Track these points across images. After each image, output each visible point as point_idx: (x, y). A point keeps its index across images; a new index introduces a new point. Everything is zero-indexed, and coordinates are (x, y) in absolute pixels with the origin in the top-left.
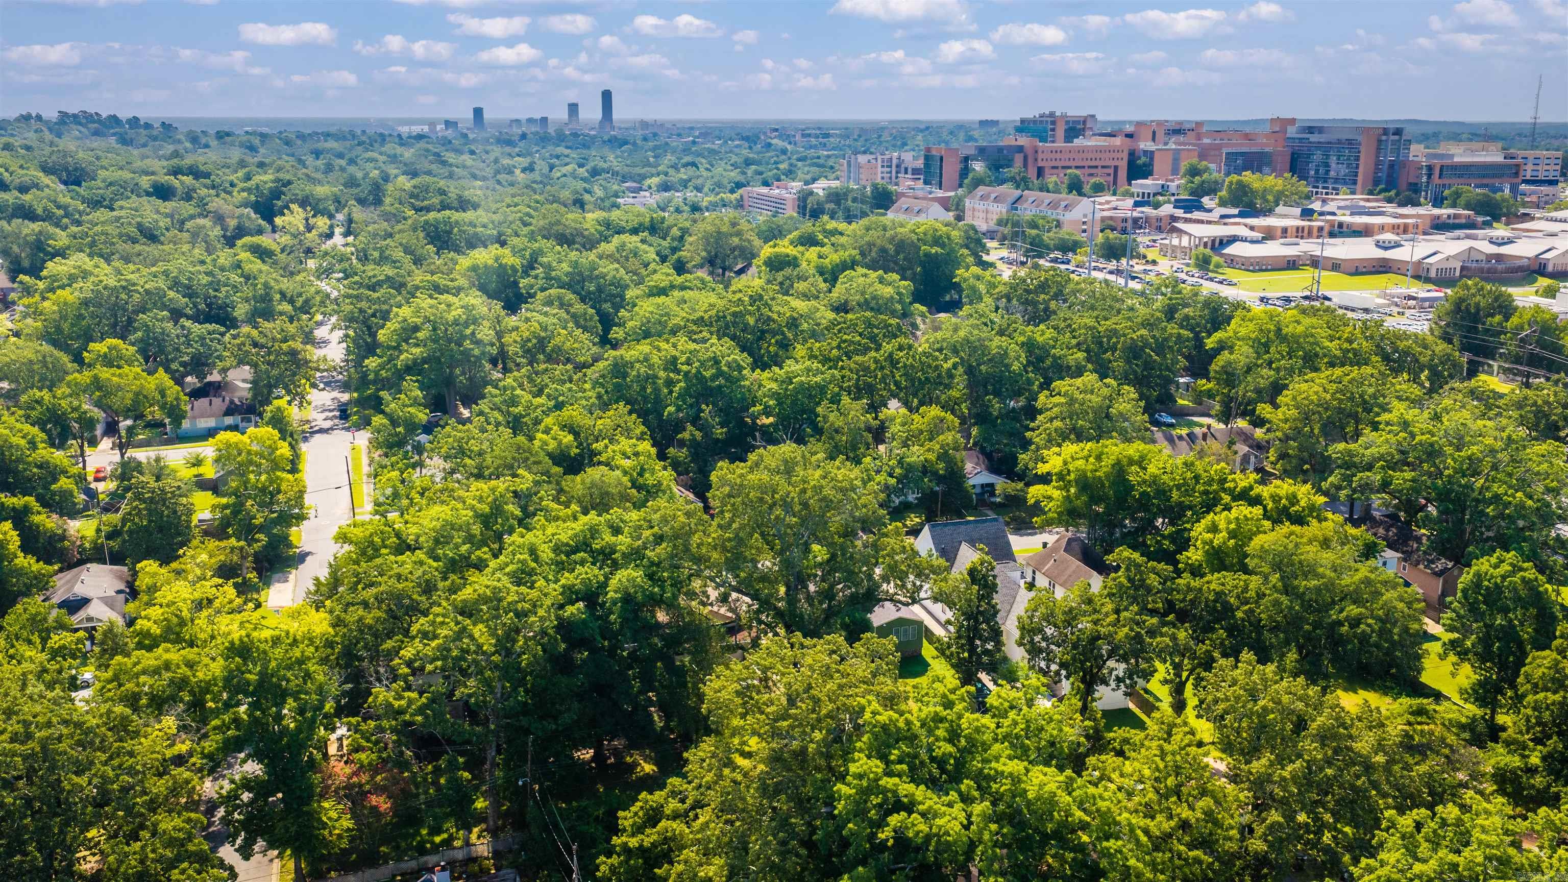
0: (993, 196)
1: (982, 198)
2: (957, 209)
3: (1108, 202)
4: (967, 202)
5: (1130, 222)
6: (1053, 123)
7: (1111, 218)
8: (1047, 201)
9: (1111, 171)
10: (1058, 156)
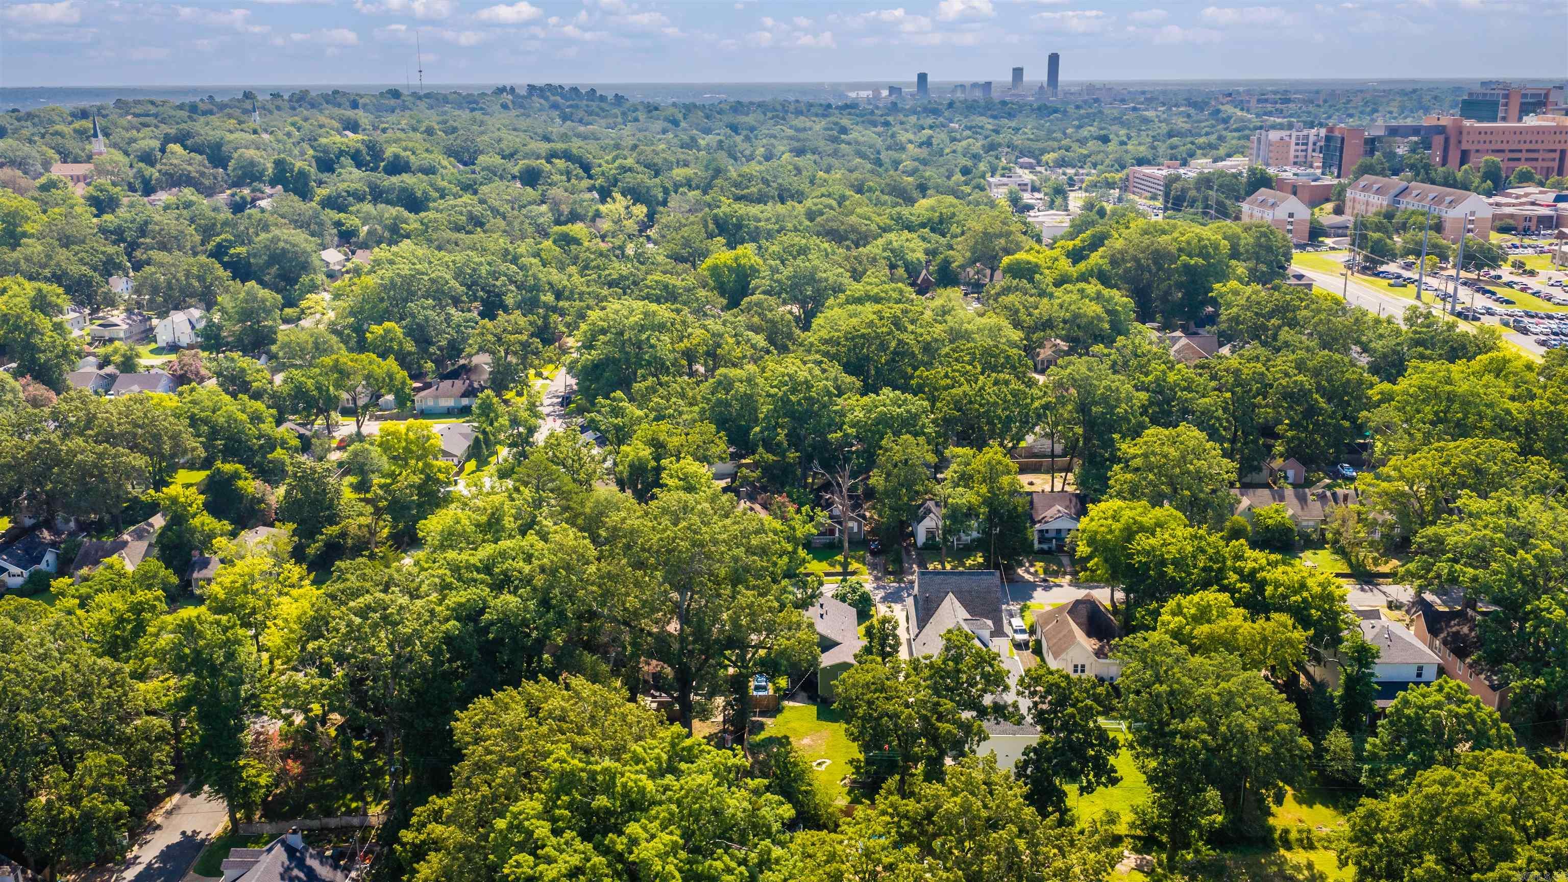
0: (1376, 186)
1: (1365, 189)
2: (1338, 199)
3: (1526, 195)
4: (1349, 194)
5: (1534, 221)
6: (1507, 96)
7: (1512, 216)
8: (1431, 195)
9: (1557, 155)
10: (1488, 138)
